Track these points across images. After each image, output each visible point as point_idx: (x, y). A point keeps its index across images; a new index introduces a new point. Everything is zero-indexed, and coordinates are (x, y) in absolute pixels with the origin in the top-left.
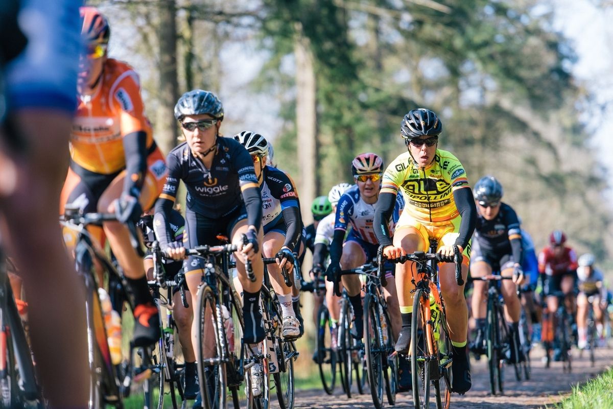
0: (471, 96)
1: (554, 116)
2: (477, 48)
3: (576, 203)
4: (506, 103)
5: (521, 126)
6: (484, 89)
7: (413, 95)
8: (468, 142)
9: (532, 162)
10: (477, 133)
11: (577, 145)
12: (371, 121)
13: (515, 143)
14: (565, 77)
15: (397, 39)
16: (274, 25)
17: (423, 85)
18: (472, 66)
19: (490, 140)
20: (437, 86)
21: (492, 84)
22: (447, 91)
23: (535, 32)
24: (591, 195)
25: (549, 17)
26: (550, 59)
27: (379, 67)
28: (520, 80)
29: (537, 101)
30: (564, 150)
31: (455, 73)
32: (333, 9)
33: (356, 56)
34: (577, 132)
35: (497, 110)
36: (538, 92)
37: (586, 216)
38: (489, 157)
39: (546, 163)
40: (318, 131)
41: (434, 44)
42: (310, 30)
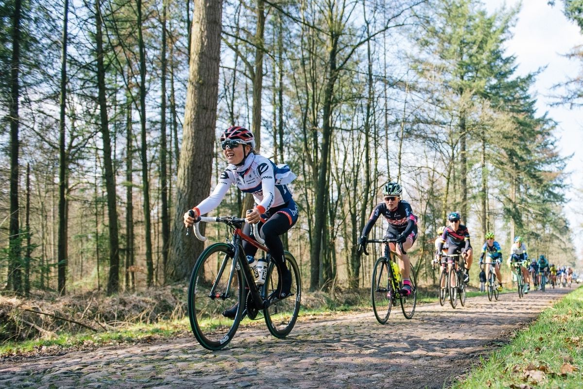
0: (547, 232)
3: (569, 254)
4: (554, 233)
5: (558, 238)
7: (535, 231)
8: (546, 241)
9: (560, 246)
10: (548, 239)
11: (570, 242)
12: (526, 236)
13: (556, 242)
14: (567, 228)
15: (532, 219)
16: (506, 216)
17: (537, 229)
18: (548, 225)
19: (551, 241)
20: (540, 229)
21: (551, 229)
22: (542, 231)
23: (561, 218)
24: (572, 253)
25: (564, 215)
26: (564, 224)
27: (528, 225)
29: (561, 233)
30: (567, 243)
31: (544, 227)
32: (518, 213)
33: (523, 223)
34: (570, 240)
35: (553, 235)
37: (571, 257)
38: (551, 244)
39: (563, 246)
41: (540, 221)
42: (513, 217)
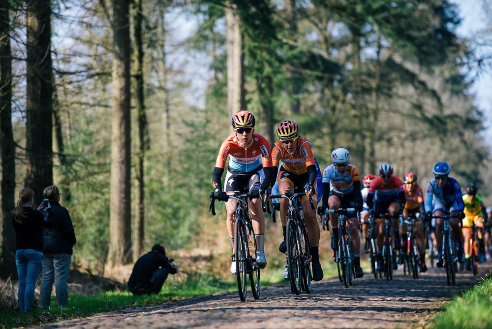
1: (437, 69)
2: (374, 13)
6: (380, 47)
28: (411, 39)
36: (425, 48)
40: (243, 81)
